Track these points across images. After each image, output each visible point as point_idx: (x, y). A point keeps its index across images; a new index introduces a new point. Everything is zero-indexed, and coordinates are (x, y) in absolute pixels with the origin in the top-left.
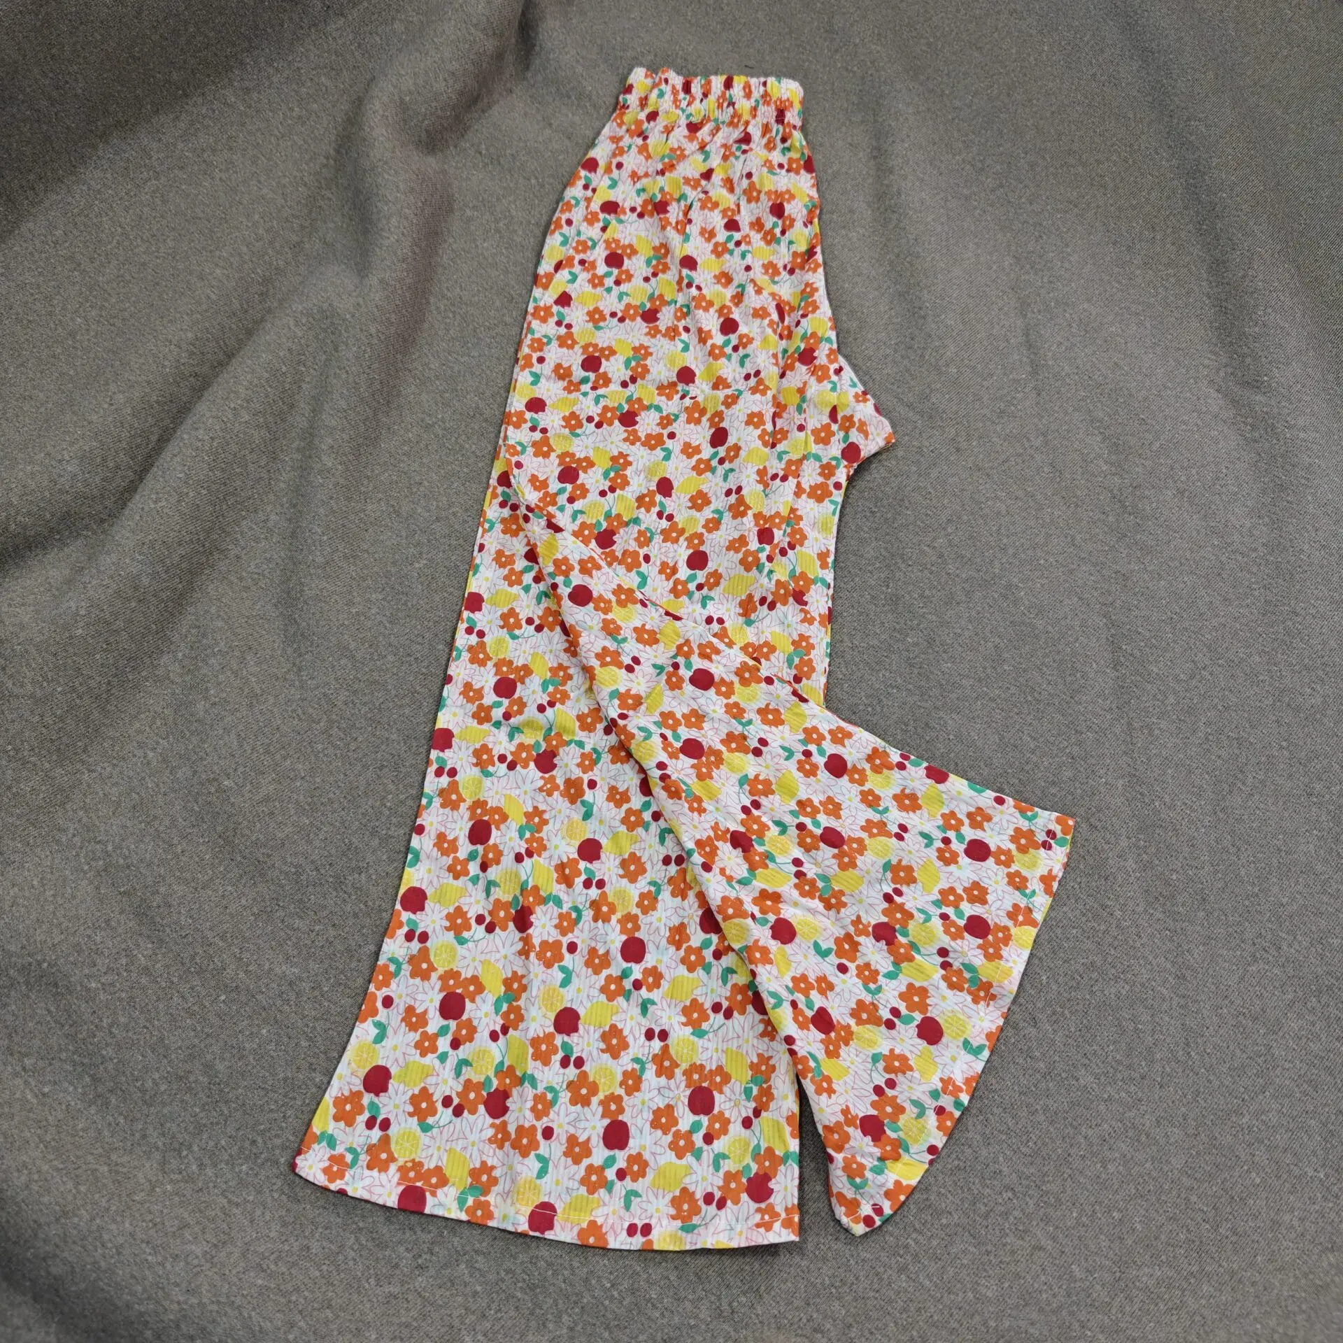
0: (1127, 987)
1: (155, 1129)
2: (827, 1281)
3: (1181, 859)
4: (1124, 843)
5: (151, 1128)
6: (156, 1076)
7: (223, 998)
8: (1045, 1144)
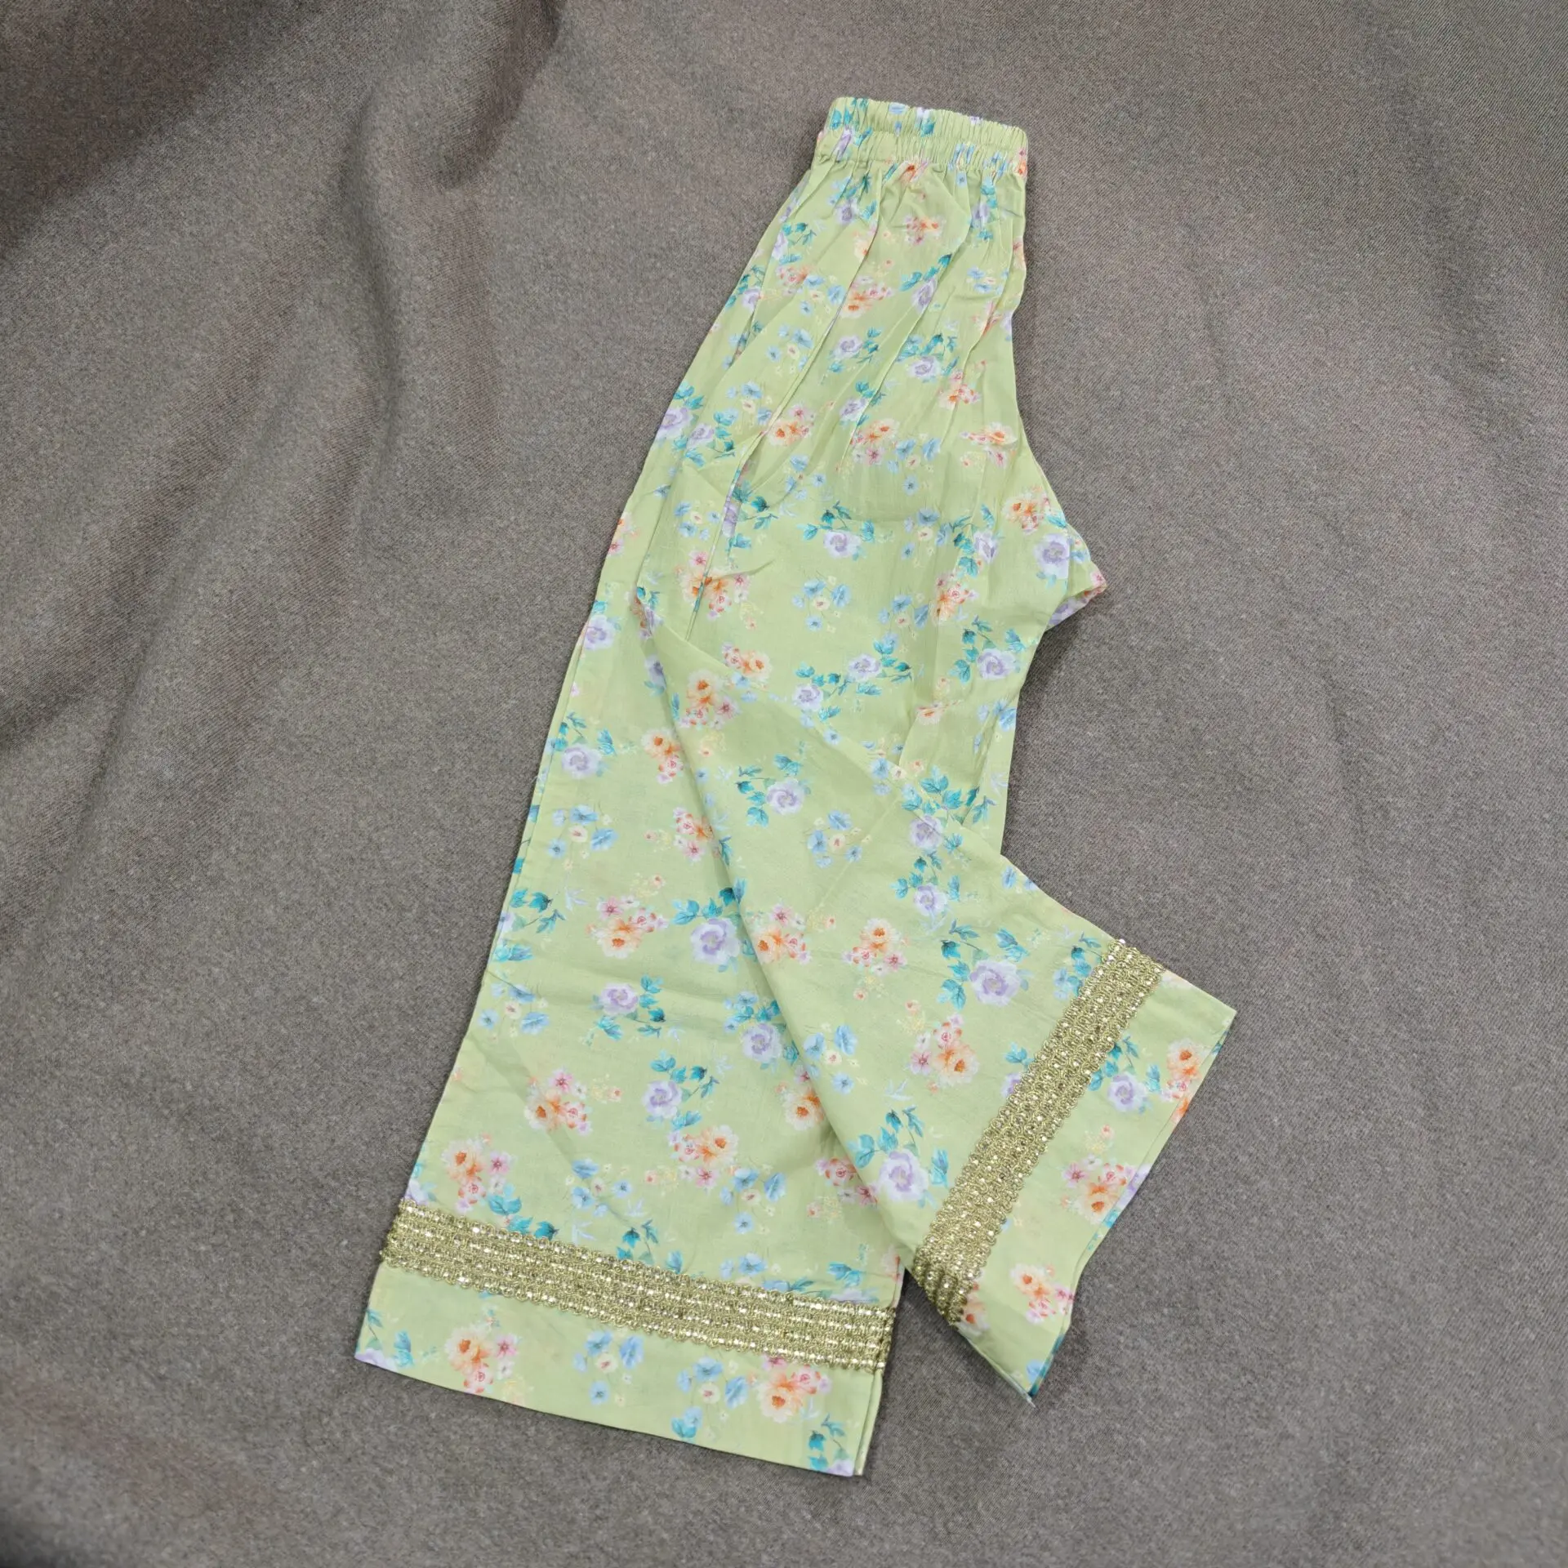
0: (1370, 1125)
1: (289, 1397)
2: (1053, 1492)
3: (1426, 966)
4: (1358, 952)
5: (284, 1398)
6: (284, 1339)
7: (345, 1242)
8: (1288, 1315)
